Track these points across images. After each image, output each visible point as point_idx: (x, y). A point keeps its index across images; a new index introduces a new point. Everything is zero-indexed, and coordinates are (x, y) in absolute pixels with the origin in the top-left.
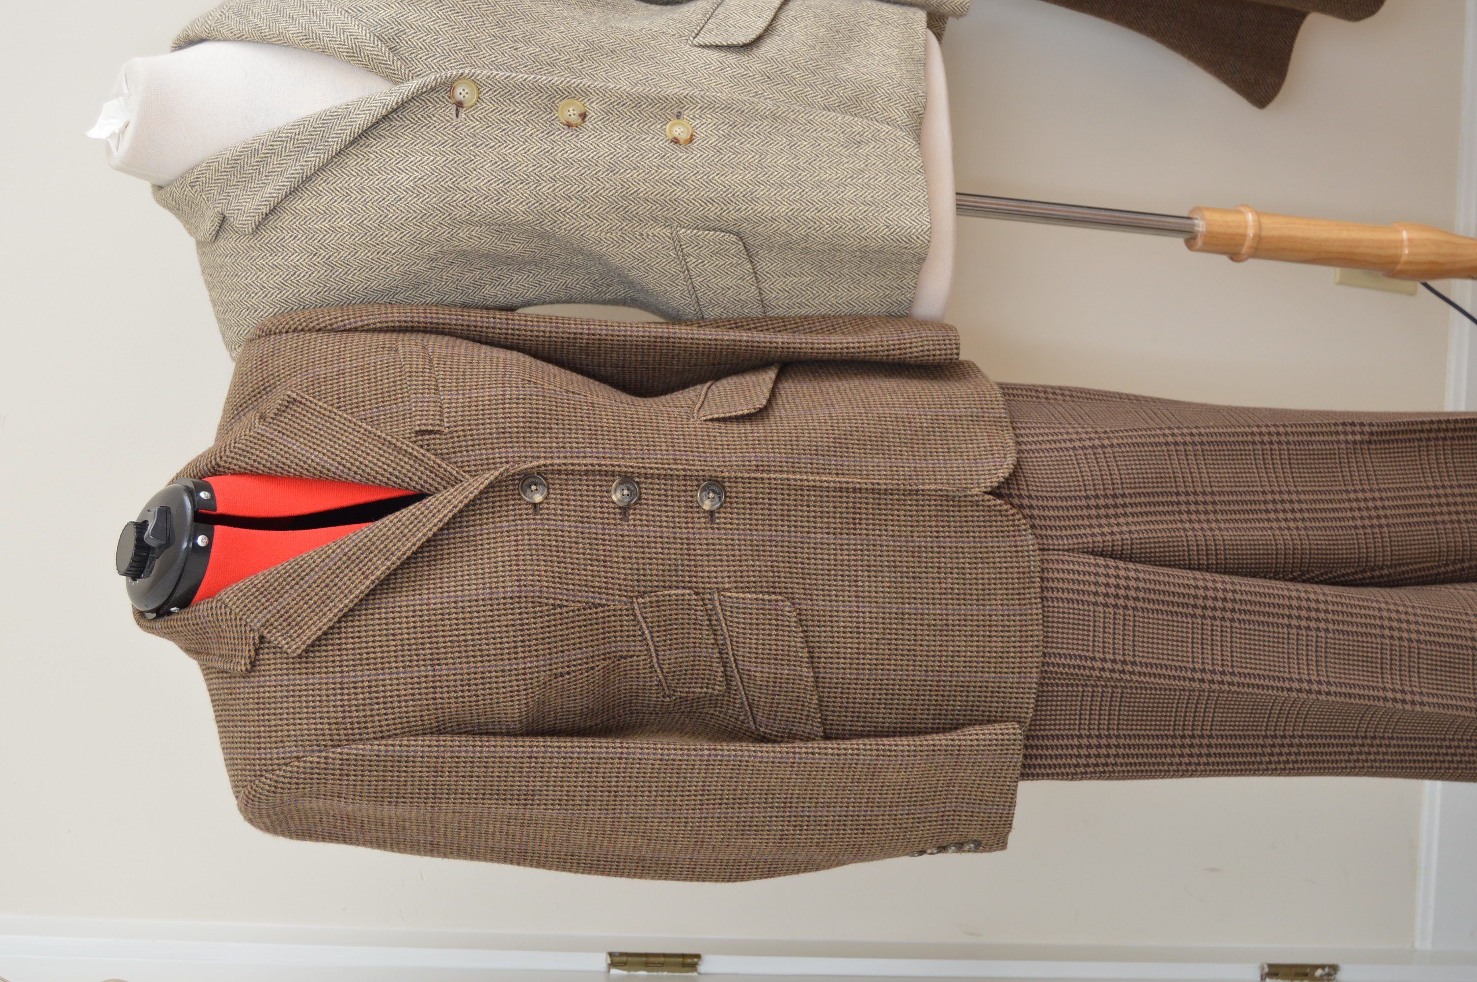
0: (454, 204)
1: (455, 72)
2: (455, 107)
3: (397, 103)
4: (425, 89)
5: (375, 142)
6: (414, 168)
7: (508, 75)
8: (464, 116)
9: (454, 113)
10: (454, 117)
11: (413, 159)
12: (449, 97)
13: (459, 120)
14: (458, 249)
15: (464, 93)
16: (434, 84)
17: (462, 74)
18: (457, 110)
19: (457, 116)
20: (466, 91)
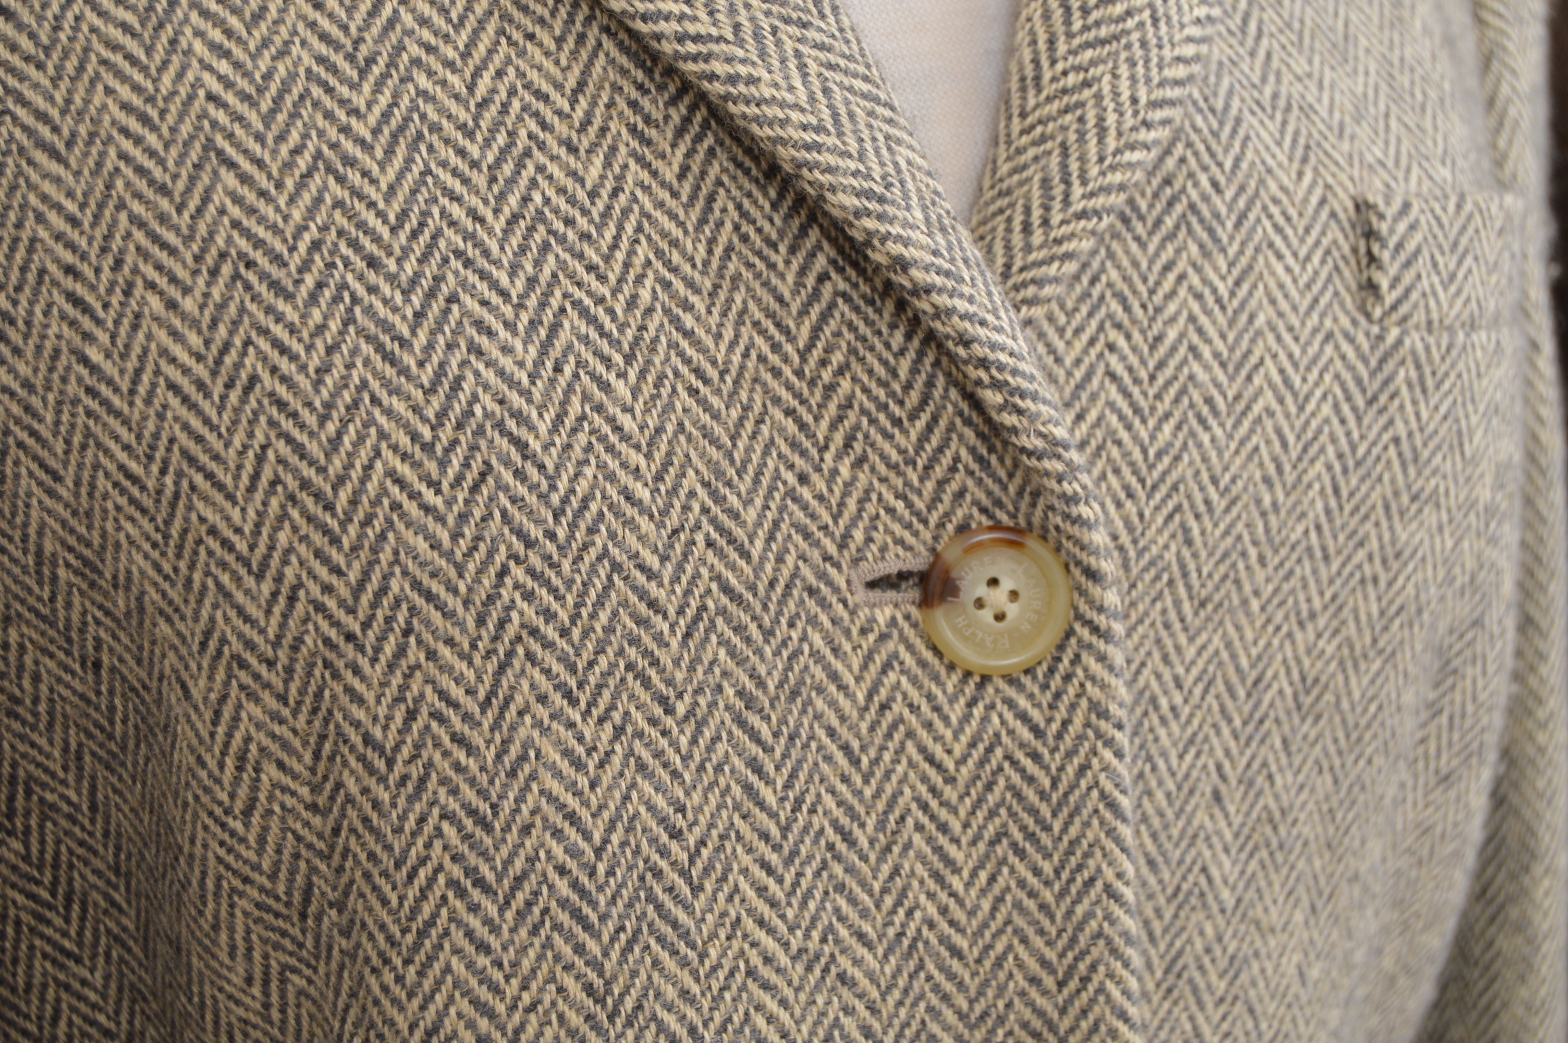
0: (414, 654)
1: (1099, 537)
2: (916, 562)
3: (902, 264)
4: (992, 398)
5: (669, 175)
6: (575, 408)
7: (1125, 802)
8: (882, 616)
9: (891, 566)
10: (873, 568)
11: (621, 389)
12: (963, 529)
13: (861, 595)
14: (173, 695)
15: (998, 597)
16: (1024, 441)
17: (1092, 575)
18: (903, 576)
19: (872, 585)
20: (1012, 610)
